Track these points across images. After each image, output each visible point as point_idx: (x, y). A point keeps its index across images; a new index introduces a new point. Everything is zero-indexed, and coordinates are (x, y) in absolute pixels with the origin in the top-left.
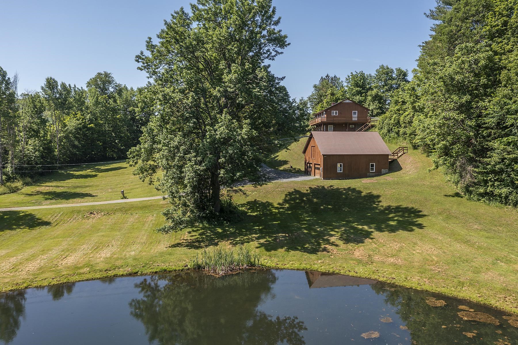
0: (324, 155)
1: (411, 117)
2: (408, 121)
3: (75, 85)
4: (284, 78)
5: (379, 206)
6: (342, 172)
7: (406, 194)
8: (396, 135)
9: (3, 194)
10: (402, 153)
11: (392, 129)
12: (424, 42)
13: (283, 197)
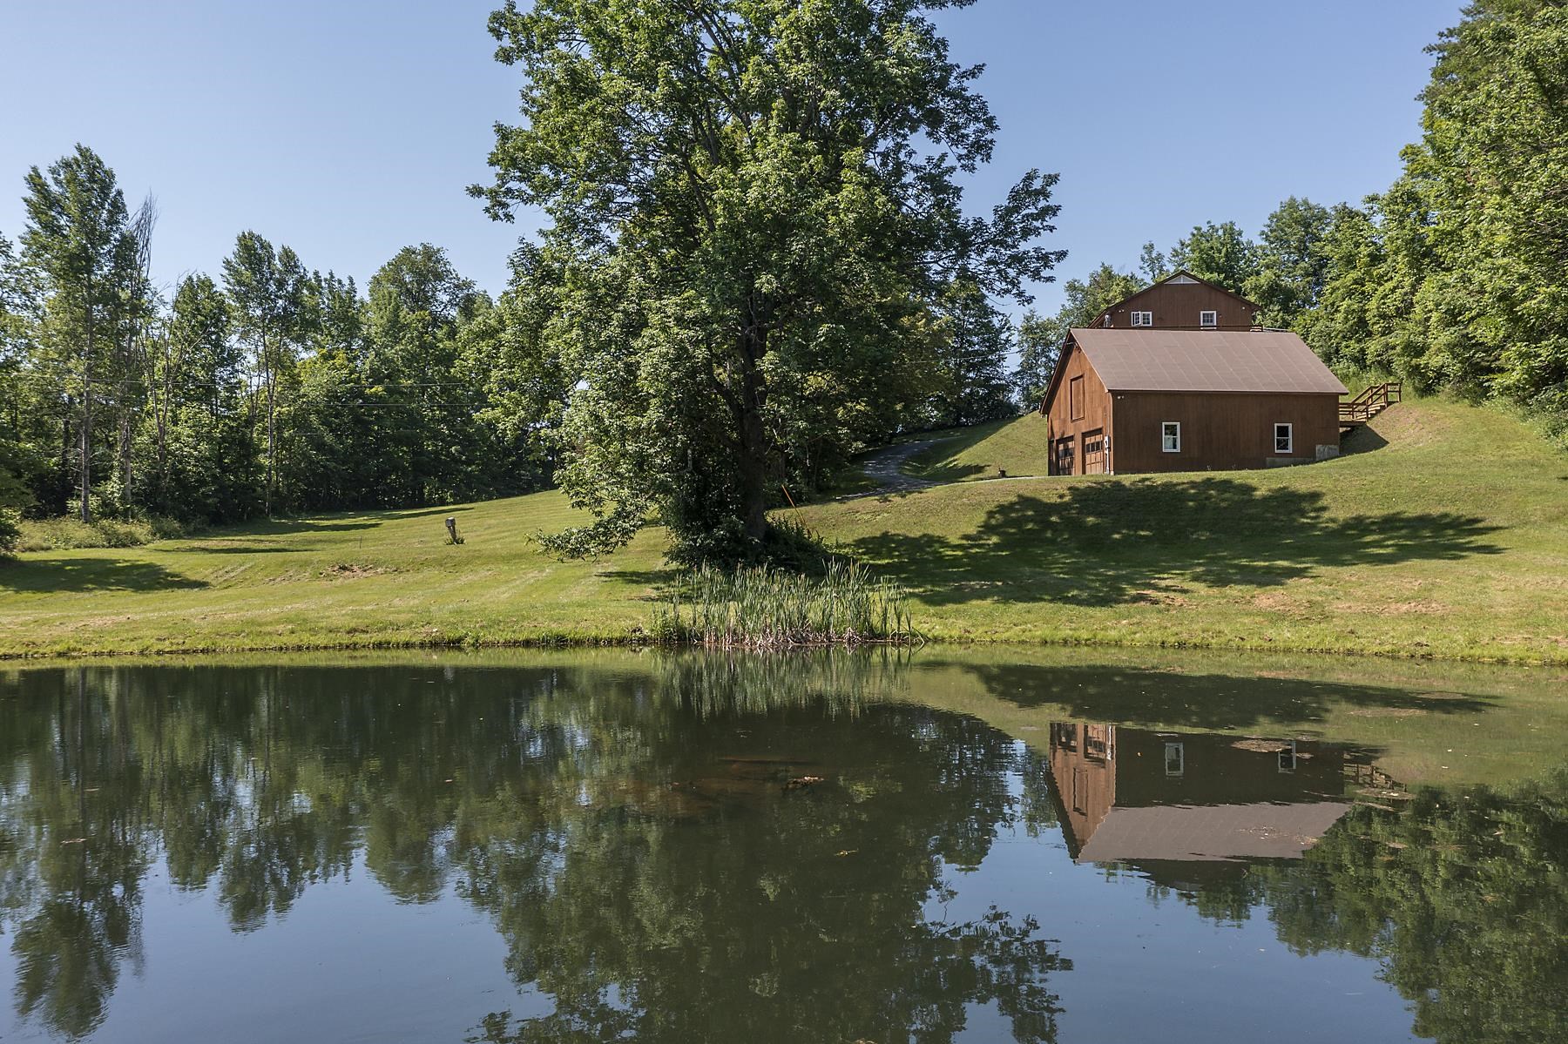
0: (1114, 393)
1: (1406, 294)
2: (1398, 309)
3: (331, 274)
4: (980, 68)
5: (1321, 520)
6: (1178, 450)
7: (1416, 484)
8: (1353, 368)
9: (85, 547)
10: (1382, 402)
11: (1337, 351)
12: (1446, 32)
13: (981, 518)
